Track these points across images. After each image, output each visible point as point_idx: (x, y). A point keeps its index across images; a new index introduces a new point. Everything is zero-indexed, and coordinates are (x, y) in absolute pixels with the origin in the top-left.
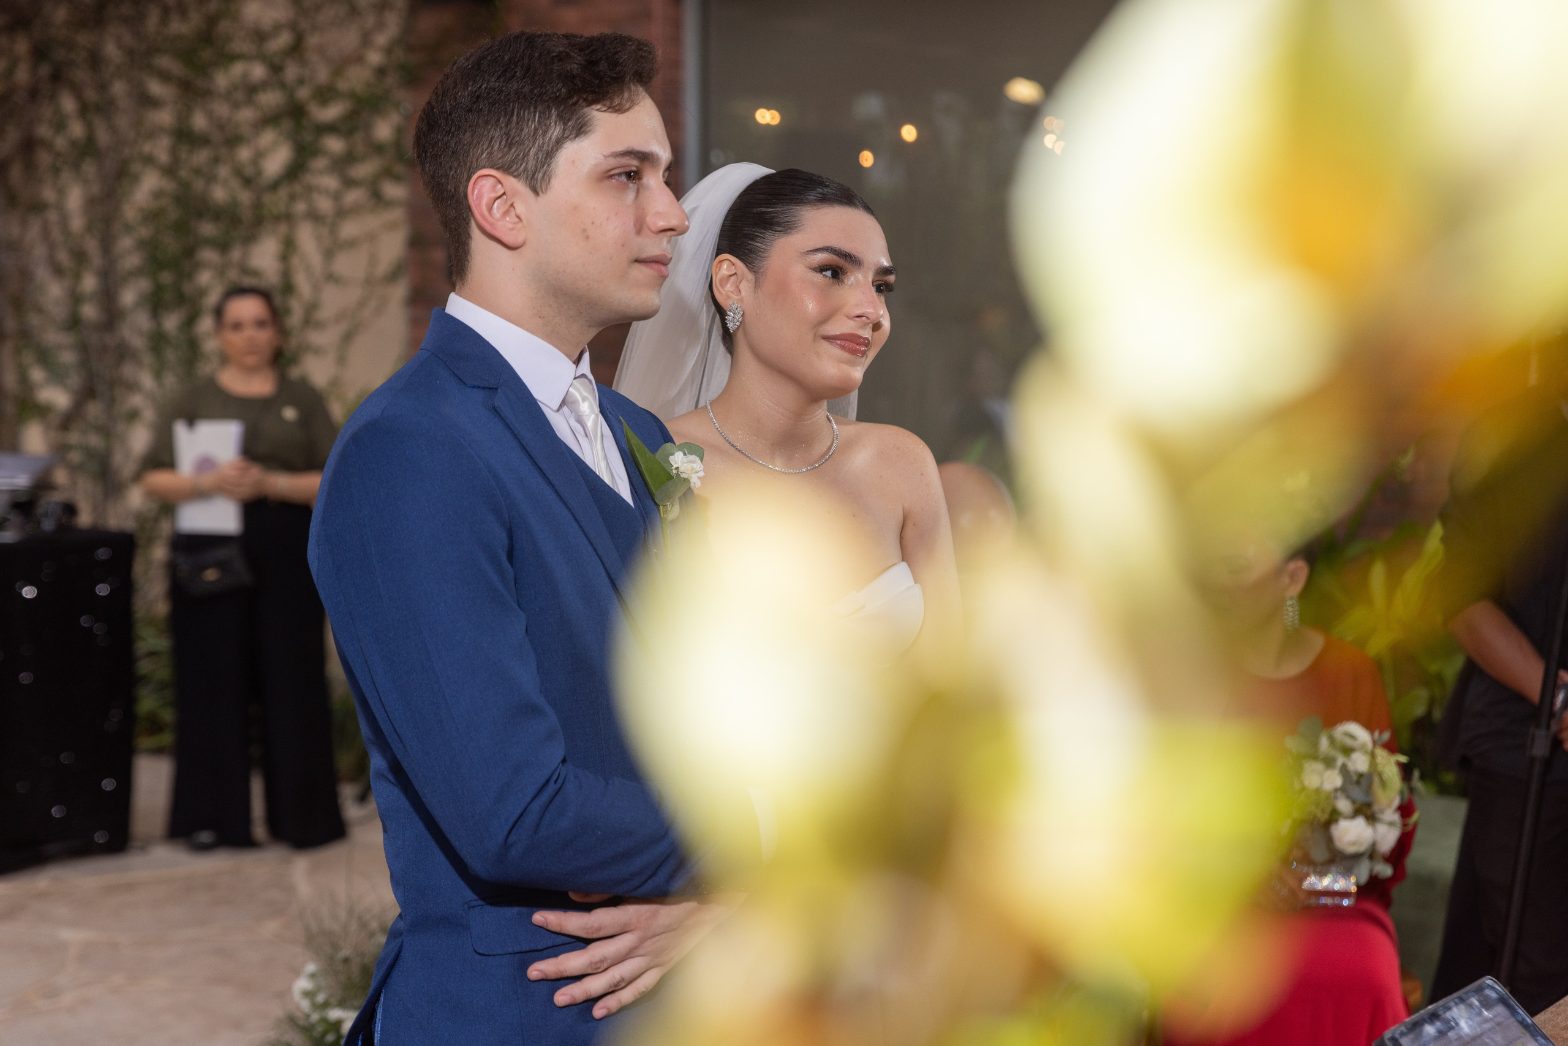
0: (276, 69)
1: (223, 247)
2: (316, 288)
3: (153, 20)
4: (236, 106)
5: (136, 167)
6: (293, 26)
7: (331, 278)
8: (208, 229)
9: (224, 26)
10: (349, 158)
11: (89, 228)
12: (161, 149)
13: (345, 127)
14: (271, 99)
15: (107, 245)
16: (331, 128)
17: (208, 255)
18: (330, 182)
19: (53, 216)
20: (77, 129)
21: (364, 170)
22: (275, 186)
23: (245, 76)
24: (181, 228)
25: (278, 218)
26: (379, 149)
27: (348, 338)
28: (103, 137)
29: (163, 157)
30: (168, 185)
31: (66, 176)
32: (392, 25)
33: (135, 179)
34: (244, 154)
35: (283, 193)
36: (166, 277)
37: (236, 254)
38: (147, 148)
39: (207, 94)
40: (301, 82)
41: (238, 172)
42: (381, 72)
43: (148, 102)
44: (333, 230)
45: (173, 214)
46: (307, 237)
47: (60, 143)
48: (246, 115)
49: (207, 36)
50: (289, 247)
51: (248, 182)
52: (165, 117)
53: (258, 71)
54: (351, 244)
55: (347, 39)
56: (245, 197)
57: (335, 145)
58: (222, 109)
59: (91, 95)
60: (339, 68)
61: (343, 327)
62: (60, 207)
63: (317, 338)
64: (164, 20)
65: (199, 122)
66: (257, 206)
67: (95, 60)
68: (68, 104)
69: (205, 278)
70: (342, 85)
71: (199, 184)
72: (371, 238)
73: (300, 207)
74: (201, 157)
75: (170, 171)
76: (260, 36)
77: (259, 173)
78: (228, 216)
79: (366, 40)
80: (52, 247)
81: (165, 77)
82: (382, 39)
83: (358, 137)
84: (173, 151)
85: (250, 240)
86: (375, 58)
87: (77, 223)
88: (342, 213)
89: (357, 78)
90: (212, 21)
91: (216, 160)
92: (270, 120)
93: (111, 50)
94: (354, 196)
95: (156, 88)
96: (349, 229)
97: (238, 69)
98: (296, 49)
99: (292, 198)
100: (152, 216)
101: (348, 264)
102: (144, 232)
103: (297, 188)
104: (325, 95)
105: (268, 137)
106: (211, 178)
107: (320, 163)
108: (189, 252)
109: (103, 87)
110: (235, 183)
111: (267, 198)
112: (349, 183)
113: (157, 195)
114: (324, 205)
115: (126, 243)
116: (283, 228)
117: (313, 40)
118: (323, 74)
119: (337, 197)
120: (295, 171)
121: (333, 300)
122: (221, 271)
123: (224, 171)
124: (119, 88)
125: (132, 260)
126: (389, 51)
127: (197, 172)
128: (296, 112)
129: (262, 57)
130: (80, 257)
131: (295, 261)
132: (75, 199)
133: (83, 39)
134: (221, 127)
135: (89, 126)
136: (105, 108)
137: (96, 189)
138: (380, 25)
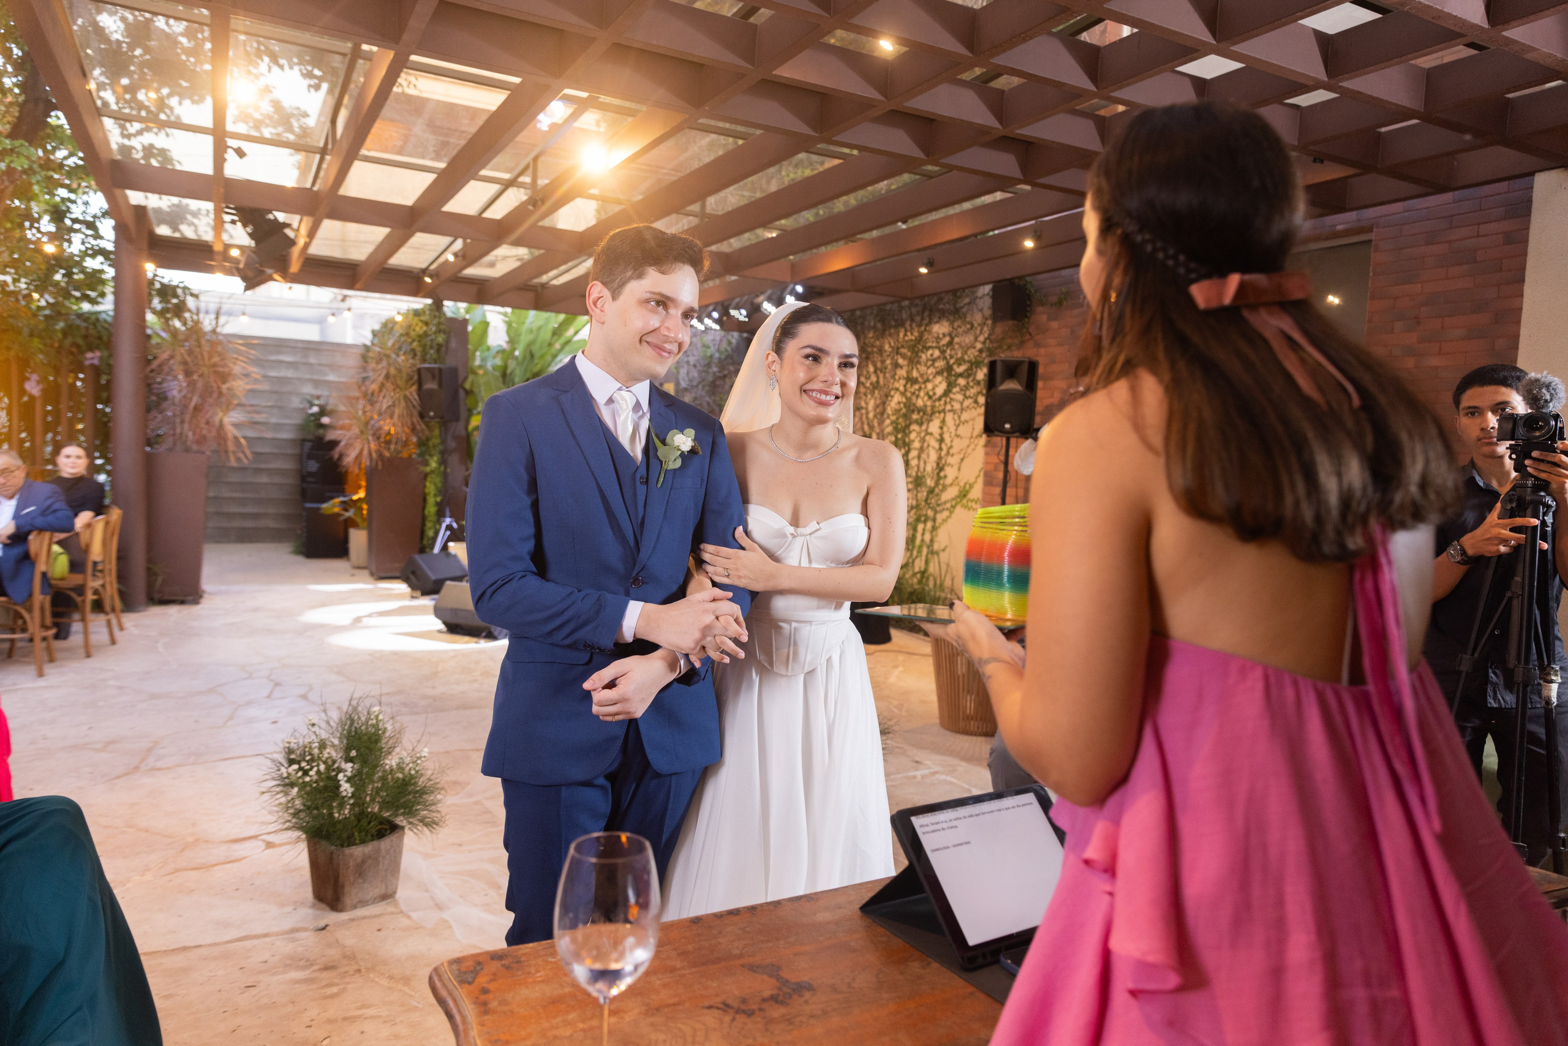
0: (943, 352)
1: (921, 424)
2: (952, 441)
3: (901, 335)
4: (928, 368)
5: (892, 393)
6: (950, 335)
7: (958, 436)
8: (915, 416)
9: (926, 336)
10: (967, 387)
11: (875, 416)
12: (900, 385)
13: (967, 374)
14: (940, 364)
15: (881, 422)
16: (960, 375)
17: (914, 427)
18: (960, 397)
19: (864, 411)
20: (874, 378)
21: (972, 392)
22: (940, 399)
23: (932, 355)
24: (905, 416)
25: (939, 412)
26: (978, 383)
27: (962, 460)
28: (881, 381)
29: (902, 389)
30: (904, 400)
31: (869, 396)
32: (986, 331)
33: (892, 397)
34: (930, 386)
35: (942, 402)
36: (899, 436)
37: (924, 427)
38: (897, 385)
39: (919, 363)
40: (951, 357)
41: (927, 394)
42: (981, 351)
43: (896, 366)
44: (959, 417)
45: (904, 410)
46: (949, 417)
47: (868, 385)
48: (931, 370)
49: (920, 339)
50: (943, 421)
51: (930, 397)
52: (902, 372)
53: (937, 353)
54: (966, 421)
55: (968, 339)
56: (929, 403)
57: (962, 382)
58: (922, 369)
59: (879, 365)
60: (966, 349)
61: (961, 456)
62: (867, 409)
63: (950, 460)
64: (905, 335)
65: (915, 374)
66: (933, 407)
67: (881, 351)
68: (871, 369)
69: (913, 436)
70: (966, 358)
71: (914, 398)
72: (973, 419)
73: (948, 407)
74: (917, 387)
75: (903, 394)
76: (938, 339)
77: (935, 394)
78: (922, 410)
79: (976, 339)
80: (862, 423)
81: (904, 357)
82: (981, 338)
83: (971, 379)
84: (905, 386)
85: (929, 421)
86: (979, 346)
87: (871, 415)
88: (962, 410)
89: (972, 354)
90: (921, 335)
91: (920, 389)
92: (939, 373)
93: (887, 347)
94: (967, 403)
95: (901, 361)
96: (965, 416)
97: (930, 352)
98: (950, 343)
99: (945, 403)
100: (897, 411)
101: (964, 430)
102: (893, 418)
103: (948, 400)
104: (959, 362)
105: (939, 379)
106: (918, 396)
107: (956, 390)
108: (908, 426)
109: (883, 362)
110: (926, 398)
111: (937, 404)
112: (966, 397)
113: (899, 403)
114: (957, 406)
115: (888, 422)
116: (942, 415)
117: (956, 340)
118: (959, 355)
119: (962, 403)
120: (946, 393)
121: (958, 444)
122: (919, 433)
123: (922, 394)
124: (888, 362)
125: (889, 429)
126: (984, 343)
127: (913, 393)
128: (949, 368)
129: (938, 348)
130: (871, 427)
131: (945, 429)
132: (871, 404)
133: (878, 343)
134: (922, 375)
135: (878, 377)
136: (883, 370)
137: (878, 402)
138: (981, 333)
